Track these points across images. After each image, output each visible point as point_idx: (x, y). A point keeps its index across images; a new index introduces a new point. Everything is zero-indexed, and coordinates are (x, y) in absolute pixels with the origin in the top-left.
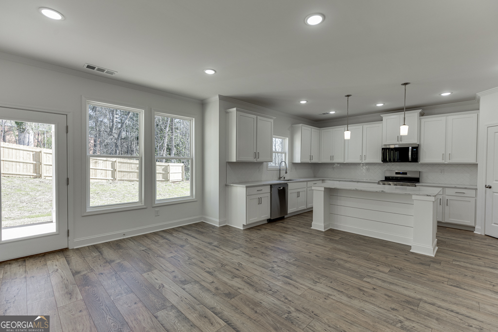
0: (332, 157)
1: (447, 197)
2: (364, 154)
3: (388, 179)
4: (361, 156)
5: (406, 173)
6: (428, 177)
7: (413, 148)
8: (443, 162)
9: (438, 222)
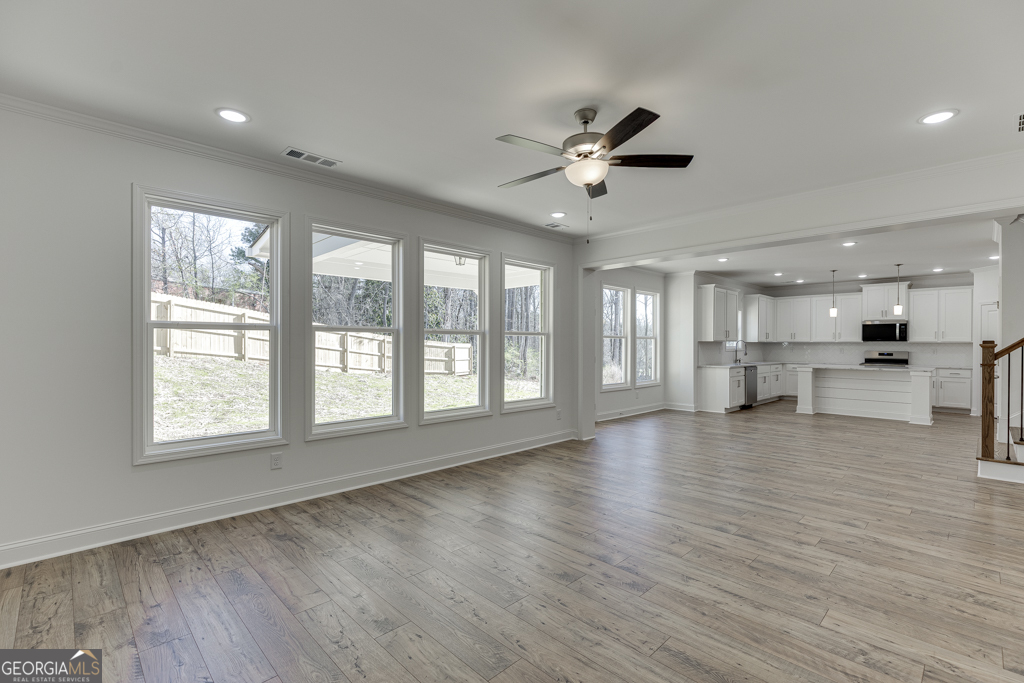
0: (793, 335)
1: (941, 379)
2: (838, 332)
3: (869, 361)
4: (835, 335)
5: (891, 355)
6: (918, 357)
7: (901, 325)
8: (936, 340)
9: (933, 407)
